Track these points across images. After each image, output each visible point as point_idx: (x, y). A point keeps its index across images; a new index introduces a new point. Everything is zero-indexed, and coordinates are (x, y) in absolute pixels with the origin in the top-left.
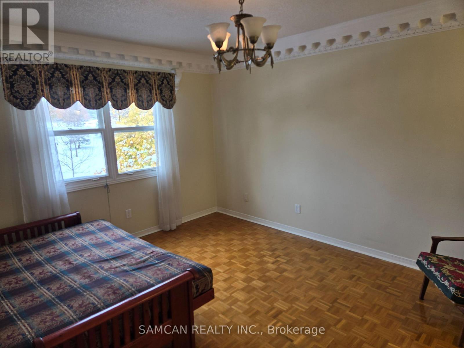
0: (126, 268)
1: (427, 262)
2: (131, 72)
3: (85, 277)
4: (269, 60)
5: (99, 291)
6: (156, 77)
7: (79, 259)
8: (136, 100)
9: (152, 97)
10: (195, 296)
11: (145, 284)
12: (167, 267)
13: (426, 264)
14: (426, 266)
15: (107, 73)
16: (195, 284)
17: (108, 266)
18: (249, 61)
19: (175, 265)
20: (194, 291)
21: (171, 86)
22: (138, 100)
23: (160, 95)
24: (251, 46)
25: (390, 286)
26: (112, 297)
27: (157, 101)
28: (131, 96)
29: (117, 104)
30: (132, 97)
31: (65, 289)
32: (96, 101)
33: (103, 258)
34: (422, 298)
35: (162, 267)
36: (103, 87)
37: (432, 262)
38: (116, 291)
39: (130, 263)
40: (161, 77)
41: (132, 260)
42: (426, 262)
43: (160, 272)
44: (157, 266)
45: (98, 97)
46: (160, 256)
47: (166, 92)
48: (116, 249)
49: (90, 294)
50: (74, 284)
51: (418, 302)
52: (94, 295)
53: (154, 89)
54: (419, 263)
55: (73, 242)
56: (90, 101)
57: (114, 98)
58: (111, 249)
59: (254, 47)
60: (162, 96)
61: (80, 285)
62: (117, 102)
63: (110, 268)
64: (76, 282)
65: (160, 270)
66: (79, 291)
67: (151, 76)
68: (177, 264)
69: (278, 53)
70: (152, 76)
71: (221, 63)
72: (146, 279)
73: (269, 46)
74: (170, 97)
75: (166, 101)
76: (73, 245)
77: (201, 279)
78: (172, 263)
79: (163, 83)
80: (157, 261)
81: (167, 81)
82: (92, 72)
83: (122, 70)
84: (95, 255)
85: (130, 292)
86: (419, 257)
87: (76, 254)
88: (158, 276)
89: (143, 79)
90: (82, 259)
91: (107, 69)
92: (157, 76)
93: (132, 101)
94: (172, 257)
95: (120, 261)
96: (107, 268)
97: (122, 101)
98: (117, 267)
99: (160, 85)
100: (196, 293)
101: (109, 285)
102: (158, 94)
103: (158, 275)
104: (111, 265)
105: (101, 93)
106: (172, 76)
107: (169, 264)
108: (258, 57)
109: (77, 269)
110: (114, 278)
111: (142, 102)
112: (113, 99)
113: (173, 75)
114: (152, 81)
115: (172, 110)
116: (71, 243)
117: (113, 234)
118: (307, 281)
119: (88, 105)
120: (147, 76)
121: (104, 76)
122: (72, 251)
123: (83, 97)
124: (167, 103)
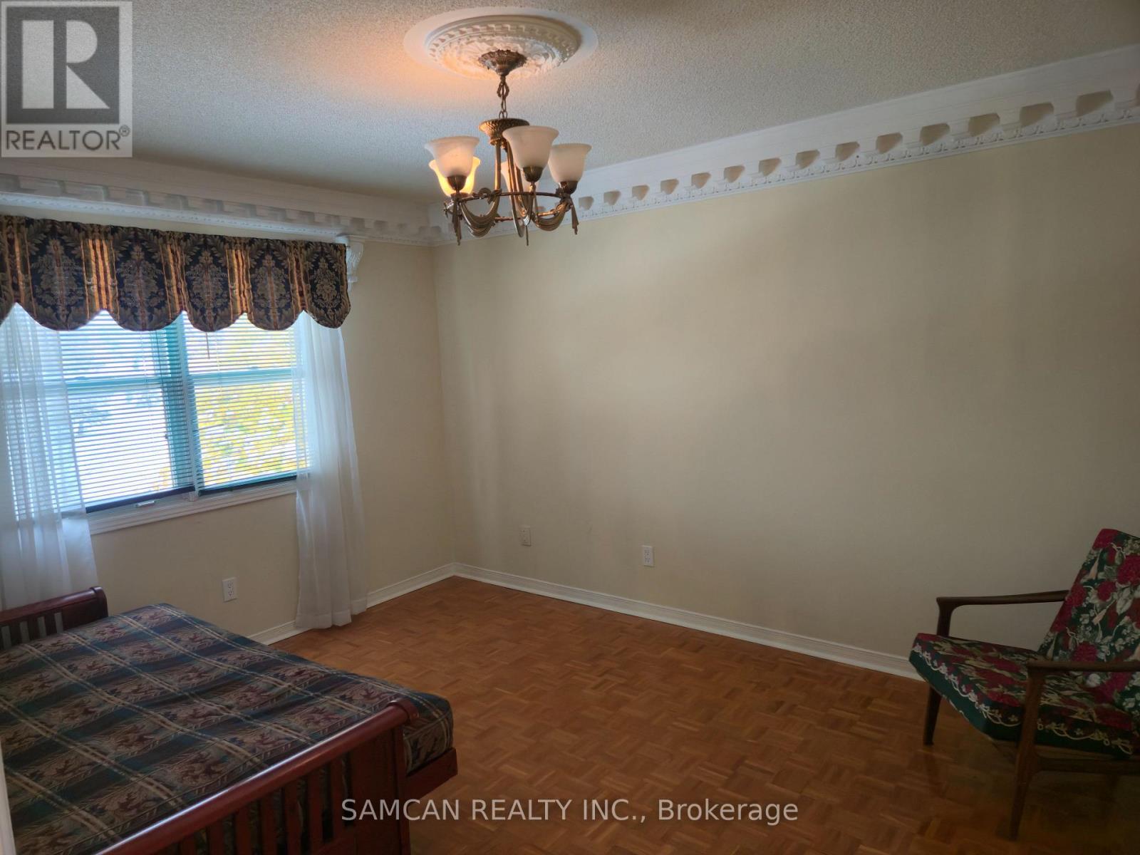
0: (233, 714)
1: (931, 655)
2: (238, 242)
3: (126, 743)
4: (568, 214)
5: (169, 771)
6: (301, 253)
7: (109, 701)
8: (250, 307)
9: (291, 299)
10: (410, 768)
11: (286, 745)
12: (339, 705)
13: (930, 659)
14: (930, 665)
15: (179, 245)
16: (409, 739)
17: (187, 713)
18: (525, 218)
19: (358, 697)
20: (408, 757)
21: (337, 273)
22: (257, 305)
23: (310, 294)
24: (527, 186)
25: (860, 721)
26: (203, 781)
27: (303, 309)
28: (238, 298)
29: (204, 318)
30: (241, 301)
31: (80, 771)
32: (150, 309)
33: (173, 694)
34: (928, 741)
35: (325, 705)
36: (169, 277)
37: (941, 653)
38: (212, 768)
39: (243, 702)
40: (314, 252)
41: (249, 694)
42: (929, 654)
43: (322, 717)
44: (312, 705)
45: (155, 301)
46: (319, 681)
47: (326, 289)
48: (205, 672)
49: (147, 779)
50: (103, 759)
51: (922, 751)
52: (157, 780)
53: (296, 282)
54: (915, 659)
55: (89, 661)
56: (134, 309)
57: (197, 302)
58: (190, 672)
59: (534, 187)
60: (315, 296)
61: (116, 760)
62: (203, 311)
63: (193, 716)
64: (105, 754)
65: (321, 712)
66: (116, 773)
67: (288, 249)
68: (365, 696)
69: (588, 201)
70: (291, 251)
71: (462, 222)
72: (287, 734)
73: (568, 188)
74: (335, 298)
75: (326, 310)
76: (90, 668)
77: (423, 726)
78: (351, 694)
79: (316, 267)
80: (312, 692)
81: (327, 261)
82: (143, 241)
83: (218, 237)
84: (150, 690)
85: (250, 766)
86: (914, 646)
87: (100, 690)
88: (317, 727)
89: (268, 257)
90: (118, 700)
91: (180, 233)
92: (303, 250)
93: (242, 309)
94: (350, 680)
95: (217, 700)
96: (186, 718)
97: (215, 310)
98: (210, 714)
99: (311, 272)
100: (414, 762)
101: (194, 756)
102: (305, 293)
103: (317, 723)
104: (195, 710)
105: (165, 292)
106: (340, 249)
107: (343, 698)
108: (543, 209)
109: (106, 724)
110: (204, 737)
111: (267, 310)
112: (195, 307)
113: (343, 248)
114: (291, 263)
115: (339, 329)
116: (83, 664)
117: (195, 637)
118: (675, 723)
119: (128, 318)
120: (277, 249)
121: (172, 251)
122: (88, 684)
123: (118, 302)
124: (328, 313)
